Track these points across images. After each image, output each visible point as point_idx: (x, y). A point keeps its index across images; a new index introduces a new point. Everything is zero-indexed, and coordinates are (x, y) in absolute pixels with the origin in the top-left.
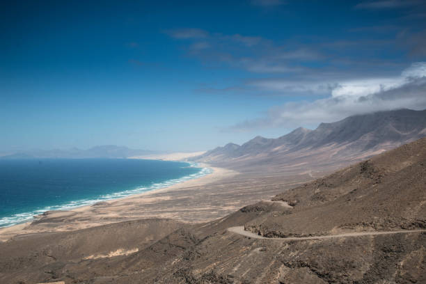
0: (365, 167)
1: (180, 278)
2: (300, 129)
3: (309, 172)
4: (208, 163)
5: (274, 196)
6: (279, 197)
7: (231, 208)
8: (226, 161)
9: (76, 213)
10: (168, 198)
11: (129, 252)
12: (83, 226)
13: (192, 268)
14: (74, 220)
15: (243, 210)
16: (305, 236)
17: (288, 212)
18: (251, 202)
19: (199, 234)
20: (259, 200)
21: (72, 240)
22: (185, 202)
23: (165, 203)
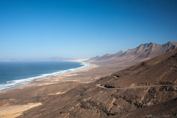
0: (143, 64)
1: (79, 102)
2: (121, 51)
3: (124, 66)
4: (90, 63)
5: (112, 74)
6: (114, 74)
7: (97, 78)
8: (96, 62)
9: (45, 80)
10: (76, 75)
11: (62, 93)
12: (47, 84)
13: (83, 98)
14: (44, 82)
15: (101, 79)
16: (122, 88)
17: (117, 80)
18: (104, 76)
19: (86, 87)
20: (107, 75)
21: (43, 89)
22: (82, 76)
23: (75, 76)
